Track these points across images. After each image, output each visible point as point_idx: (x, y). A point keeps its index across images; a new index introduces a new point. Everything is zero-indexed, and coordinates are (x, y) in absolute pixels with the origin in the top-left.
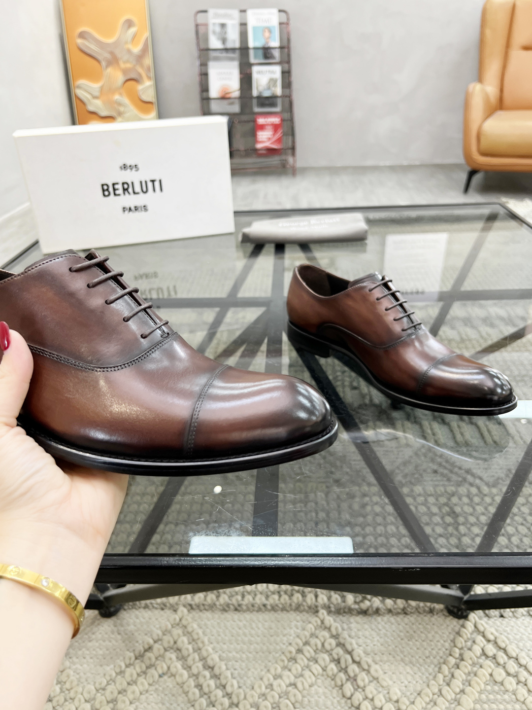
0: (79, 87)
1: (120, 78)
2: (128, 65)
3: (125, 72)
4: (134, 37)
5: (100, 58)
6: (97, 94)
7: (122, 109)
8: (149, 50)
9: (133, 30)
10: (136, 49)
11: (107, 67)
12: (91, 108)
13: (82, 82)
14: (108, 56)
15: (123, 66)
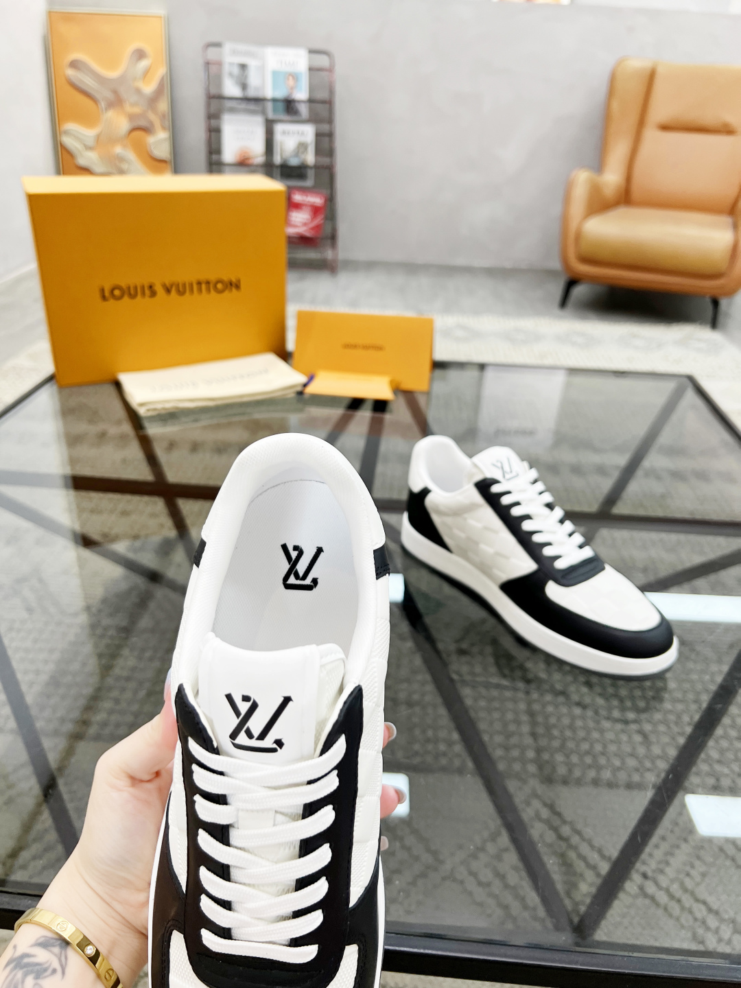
0: (66, 133)
1: (123, 125)
2: (137, 110)
3: (131, 117)
4: (146, 73)
5: (98, 96)
6: (91, 142)
7: (125, 166)
8: (165, 91)
9: (144, 64)
10: (149, 88)
11: (106, 109)
12: (82, 161)
13: (70, 126)
14: (109, 95)
15: (129, 109)
